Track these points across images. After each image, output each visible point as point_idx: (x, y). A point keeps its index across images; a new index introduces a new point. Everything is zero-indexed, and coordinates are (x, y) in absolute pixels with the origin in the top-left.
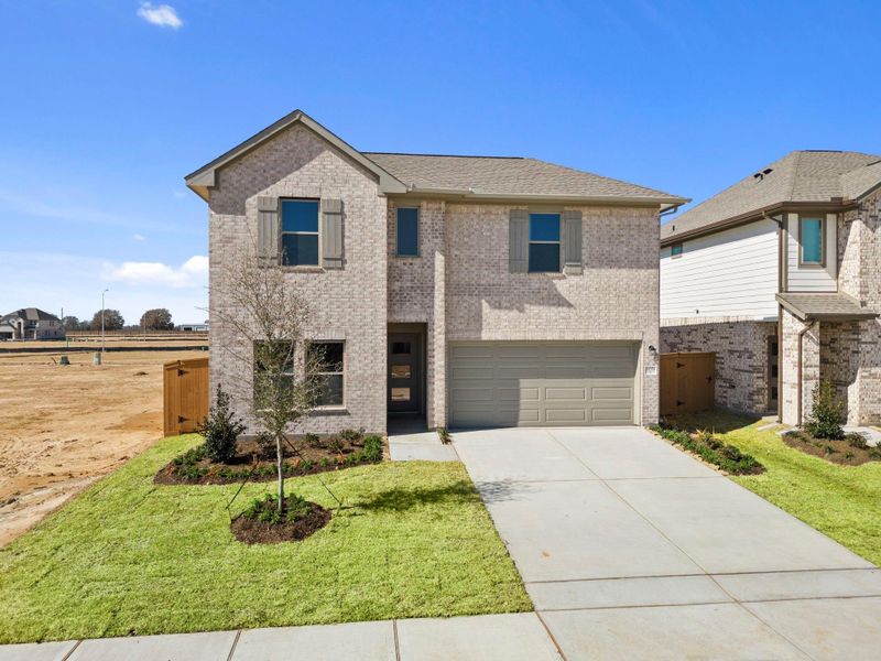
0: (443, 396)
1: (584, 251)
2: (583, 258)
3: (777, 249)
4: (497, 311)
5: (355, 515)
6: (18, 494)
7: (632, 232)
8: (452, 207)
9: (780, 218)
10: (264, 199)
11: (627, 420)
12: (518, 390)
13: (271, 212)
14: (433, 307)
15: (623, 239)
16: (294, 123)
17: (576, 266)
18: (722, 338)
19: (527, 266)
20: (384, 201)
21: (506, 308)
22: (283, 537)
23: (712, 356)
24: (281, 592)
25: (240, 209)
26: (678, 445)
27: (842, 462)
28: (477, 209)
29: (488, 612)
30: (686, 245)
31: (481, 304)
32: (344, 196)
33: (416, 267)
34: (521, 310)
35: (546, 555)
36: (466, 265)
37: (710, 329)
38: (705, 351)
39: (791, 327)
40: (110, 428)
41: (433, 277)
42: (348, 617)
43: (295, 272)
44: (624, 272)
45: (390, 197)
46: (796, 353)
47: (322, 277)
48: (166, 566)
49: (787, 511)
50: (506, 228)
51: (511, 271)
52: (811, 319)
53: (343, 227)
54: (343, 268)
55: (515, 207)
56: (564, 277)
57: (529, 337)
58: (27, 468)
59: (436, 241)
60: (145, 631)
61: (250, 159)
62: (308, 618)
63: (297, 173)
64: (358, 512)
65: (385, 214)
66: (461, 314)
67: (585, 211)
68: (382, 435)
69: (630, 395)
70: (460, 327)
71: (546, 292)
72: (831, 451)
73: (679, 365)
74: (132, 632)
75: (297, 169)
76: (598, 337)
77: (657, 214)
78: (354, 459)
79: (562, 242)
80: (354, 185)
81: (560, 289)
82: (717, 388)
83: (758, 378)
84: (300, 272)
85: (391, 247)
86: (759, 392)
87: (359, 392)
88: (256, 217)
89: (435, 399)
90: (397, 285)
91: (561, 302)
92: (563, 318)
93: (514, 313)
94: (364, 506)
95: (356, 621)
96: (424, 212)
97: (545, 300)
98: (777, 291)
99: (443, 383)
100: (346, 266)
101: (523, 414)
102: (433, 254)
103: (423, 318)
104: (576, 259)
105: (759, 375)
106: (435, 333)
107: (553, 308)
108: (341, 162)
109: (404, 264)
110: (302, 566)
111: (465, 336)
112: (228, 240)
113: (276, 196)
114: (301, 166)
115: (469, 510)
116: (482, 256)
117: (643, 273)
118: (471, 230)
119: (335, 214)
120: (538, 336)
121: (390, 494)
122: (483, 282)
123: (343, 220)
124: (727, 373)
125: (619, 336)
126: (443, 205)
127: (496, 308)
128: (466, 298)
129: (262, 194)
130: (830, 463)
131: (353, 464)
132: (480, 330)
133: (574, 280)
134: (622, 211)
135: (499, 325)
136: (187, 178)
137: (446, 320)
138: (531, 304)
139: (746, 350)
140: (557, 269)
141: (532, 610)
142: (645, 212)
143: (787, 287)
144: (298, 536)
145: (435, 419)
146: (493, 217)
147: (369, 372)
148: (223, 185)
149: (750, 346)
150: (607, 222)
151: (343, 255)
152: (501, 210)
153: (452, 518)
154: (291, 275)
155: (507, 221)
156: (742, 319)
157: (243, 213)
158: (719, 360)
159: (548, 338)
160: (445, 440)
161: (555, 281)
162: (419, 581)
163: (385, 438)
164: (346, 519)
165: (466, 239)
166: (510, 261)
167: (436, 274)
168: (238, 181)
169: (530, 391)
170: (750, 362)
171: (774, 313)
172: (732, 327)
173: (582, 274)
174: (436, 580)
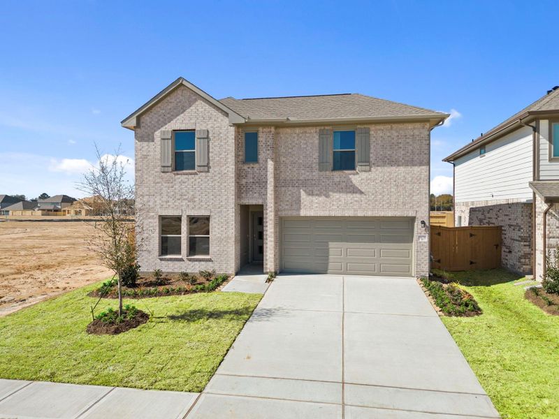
0: (273, 252)
1: (371, 155)
2: (371, 159)
3: (532, 148)
4: (310, 197)
5: (162, 322)
6: (31, 297)
7: (408, 140)
8: (281, 130)
9: (533, 124)
10: (164, 131)
11: (406, 273)
12: (328, 249)
13: (168, 139)
14: (266, 195)
15: (401, 145)
16: (179, 86)
17: (366, 165)
18: (507, 215)
19: (332, 166)
20: (233, 129)
21: (317, 195)
22: (107, 332)
23: (499, 229)
25: (150, 138)
26: (428, 292)
28: (297, 130)
29: (173, 390)
30: (487, 147)
31: (300, 192)
32: (209, 127)
33: (255, 169)
34: (327, 196)
35: (249, 358)
36: (290, 167)
37: (499, 208)
38: (496, 225)
41: (266, 175)
42: (93, 382)
43: (181, 174)
44: (402, 169)
45: (238, 126)
46: (542, 227)
47: (197, 177)
48: (39, 341)
50: (317, 142)
51: (321, 170)
52: (550, 201)
53: (208, 146)
54: (208, 171)
55: (322, 128)
56: (357, 173)
57: (333, 214)
59: (268, 152)
61: (156, 109)
62: (77, 380)
63: (182, 115)
64: (165, 321)
65: (233, 137)
66: (287, 199)
67: (372, 127)
68: (231, 275)
69: (409, 255)
70: (286, 207)
71: (344, 184)
72: (550, 304)
73: (471, 235)
75: (182, 113)
76: (382, 214)
78: (197, 289)
79: (357, 150)
80: (215, 120)
81: (354, 182)
82: (503, 253)
84: (184, 174)
85: (241, 158)
87: (218, 248)
88: (159, 143)
89: (268, 254)
90: (244, 181)
91: (355, 190)
93: (322, 199)
94: (173, 317)
95: (95, 385)
96: (260, 135)
97: (344, 189)
98: (531, 180)
99: (273, 243)
100: (210, 170)
101: (331, 265)
102: (267, 161)
103: (260, 202)
104: (367, 162)
106: (268, 211)
107: (349, 195)
108: (207, 107)
109: (249, 168)
111: (289, 213)
112: (145, 157)
113: (170, 130)
114: (184, 111)
115: (232, 325)
116: (301, 161)
117: (416, 169)
118: (294, 144)
119: (204, 138)
120: (339, 214)
122: (301, 178)
123: (208, 142)
124: (507, 242)
125: (398, 214)
126: (273, 129)
127: (310, 195)
128: (290, 188)
129: (163, 129)
131: (195, 292)
132: (299, 209)
133: (364, 175)
134: (400, 126)
135: (312, 206)
136: (122, 122)
137: (275, 203)
138: (334, 192)
139: (517, 225)
140: (354, 168)
141: (201, 392)
142: (418, 125)
143: (539, 176)
144: (117, 332)
145: (268, 266)
146: (308, 135)
147: (224, 235)
148: (142, 125)
149: (519, 221)
150: (388, 134)
151: (208, 163)
152: (313, 130)
153: (215, 329)
154: (179, 176)
155: (318, 137)
156: (515, 201)
157: (153, 141)
158: (503, 232)
159: (346, 215)
160: (269, 280)
161: (350, 176)
162: (152, 365)
163: (232, 277)
164: (154, 324)
165: (290, 150)
166: (319, 164)
167: (268, 173)
168: (150, 122)
169: (336, 250)
170: (519, 234)
171: (530, 196)
172: (510, 207)
173: (370, 171)
174: (162, 366)
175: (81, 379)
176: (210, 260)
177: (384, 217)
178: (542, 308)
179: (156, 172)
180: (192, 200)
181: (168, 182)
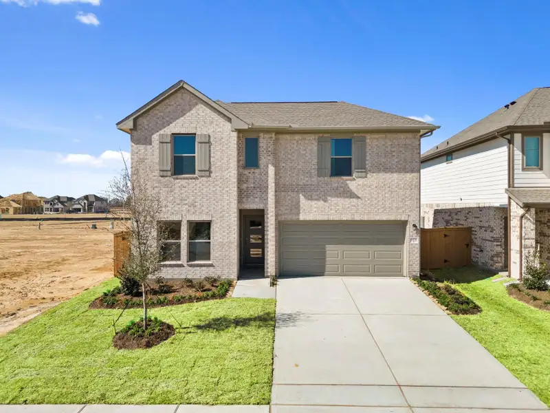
0: (274, 256)
1: (367, 162)
2: (367, 166)
3: (507, 158)
4: (309, 201)
5: (190, 332)
6: (19, 310)
7: (401, 149)
8: (280, 136)
9: (508, 136)
10: (163, 135)
12: (325, 252)
13: (166, 143)
14: (267, 199)
15: (394, 154)
16: (179, 88)
17: (362, 172)
18: (475, 217)
19: (329, 173)
20: (235, 134)
21: (316, 200)
22: (138, 346)
23: (469, 230)
24: (122, 382)
25: (148, 142)
26: (426, 291)
27: (540, 307)
28: (297, 137)
29: (239, 403)
30: (455, 155)
31: (299, 197)
32: (210, 132)
33: (256, 174)
34: (325, 201)
35: (297, 366)
36: (289, 173)
37: (469, 211)
38: (465, 226)
39: (516, 211)
40: (93, 270)
41: (267, 181)
42: (151, 401)
43: (181, 179)
44: (395, 175)
45: (239, 131)
46: (518, 229)
47: (197, 182)
48: (66, 360)
49: (480, 342)
50: (315, 148)
51: (319, 176)
52: (527, 207)
53: (210, 151)
54: (210, 176)
55: (321, 135)
56: (354, 179)
57: (331, 218)
58: (34, 293)
59: (269, 158)
60: (33, 402)
61: (155, 111)
62: (129, 400)
63: (182, 118)
64: (192, 331)
65: (235, 142)
66: (287, 204)
67: (368, 136)
68: (234, 279)
69: (401, 256)
70: (287, 212)
71: (342, 189)
72: (535, 299)
73: (445, 236)
74: (25, 402)
75: (182, 116)
76: (377, 218)
77: (418, 136)
78: (208, 295)
79: (353, 157)
80: (217, 125)
81: (351, 187)
82: (473, 252)
83: (497, 245)
84: (184, 179)
85: (241, 163)
86: (498, 255)
87: (220, 253)
88: (158, 146)
89: (269, 257)
90: (244, 186)
91: (352, 195)
92: (354, 206)
93: (321, 203)
94: (199, 327)
95: (156, 404)
96: (261, 140)
97: (342, 195)
98: (507, 186)
99: (274, 247)
100: (212, 175)
101: (327, 269)
102: (268, 166)
103: (261, 206)
104: (363, 168)
105: (497, 243)
106: (269, 216)
107: (346, 199)
108: (208, 111)
109: (249, 173)
110: (142, 365)
111: (289, 217)
112: (142, 161)
113: (169, 133)
114: (184, 114)
115: (263, 332)
116: (299, 167)
117: (409, 176)
118: (292, 150)
119: (205, 143)
120: (336, 217)
121: (218, 320)
122: (301, 183)
123: (210, 147)
124: (478, 242)
125: (392, 218)
126: (273, 135)
127: (309, 199)
128: (289, 193)
129: (162, 132)
130: (532, 308)
131: (206, 298)
132: (298, 214)
133: (361, 181)
134: (394, 135)
135: (311, 210)
136: (117, 124)
137: (276, 208)
138: (332, 197)
139: (489, 226)
140: (350, 174)
141: (269, 403)
142: (410, 135)
143: (513, 184)
144: (149, 345)
145: (269, 270)
146: (306, 142)
147: (226, 240)
148: (139, 127)
149: (492, 224)
150: (384, 143)
151: (210, 168)
152: (312, 137)
153: (249, 337)
154: (178, 181)
155: (316, 144)
156: (486, 205)
157: (151, 144)
158: (473, 233)
159: (344, 219)
160: (273, 284)
161: (348, 182)
162: (206, 379)
163: (235, 282)
164: (183, 335)
165: (289, 156)
166: (318, 170)
167: (269, 178)
168: (148, 125)
169: (334, 252)
170: (492, 234)
171: (505, 202)
172: (481, 211)
173: (366, 177)
174: (217, 379)
175: (137, 398)
176: (211, 265)
177: (379, 221)
178: (528, 303)
179: (155, 176)
180: (193, 205)
181: (166, 186)
